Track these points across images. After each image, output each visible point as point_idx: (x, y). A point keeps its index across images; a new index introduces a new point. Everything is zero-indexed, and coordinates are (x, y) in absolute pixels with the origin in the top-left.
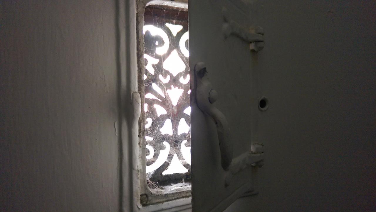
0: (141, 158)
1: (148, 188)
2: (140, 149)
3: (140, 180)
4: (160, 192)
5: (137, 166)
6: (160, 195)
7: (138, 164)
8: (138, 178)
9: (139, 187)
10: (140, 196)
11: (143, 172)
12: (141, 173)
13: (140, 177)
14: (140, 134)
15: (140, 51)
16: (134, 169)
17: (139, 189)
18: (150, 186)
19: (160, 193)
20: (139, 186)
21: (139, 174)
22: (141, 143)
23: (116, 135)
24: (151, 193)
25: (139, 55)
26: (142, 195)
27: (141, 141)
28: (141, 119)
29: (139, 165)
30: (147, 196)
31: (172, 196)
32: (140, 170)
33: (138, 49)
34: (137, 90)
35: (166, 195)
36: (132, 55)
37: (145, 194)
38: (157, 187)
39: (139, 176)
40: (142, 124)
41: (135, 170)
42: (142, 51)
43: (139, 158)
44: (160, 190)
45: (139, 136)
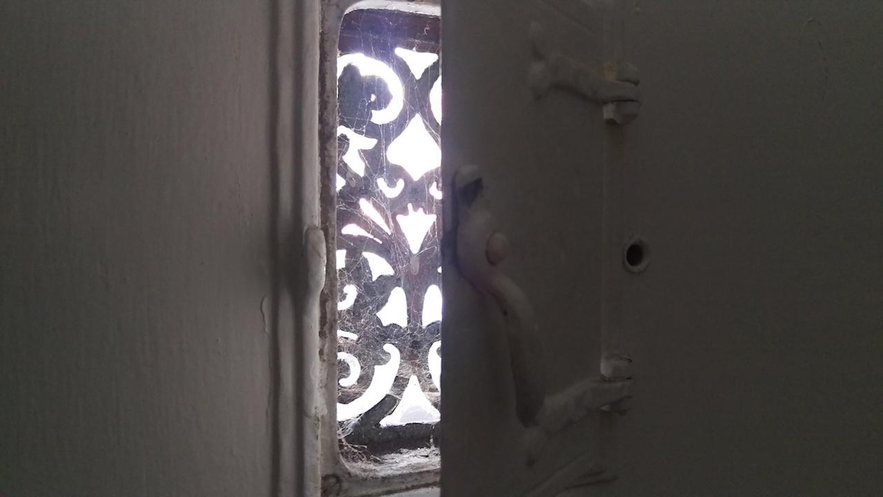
0: (324, 389)
1: (343, 460)
2: (322, 365)
3: (322, 440)
4: (371, 471)
5: (316, 408)
6: (372, 477)
7: (317, 403)
8: (317, 437)
9: (318, 459)
10: (320, 478)
11: (330, 423)
12: (324, 424)
13: (322, 433)
14: (325, 329)
15: (328, 124)
16: (307, 415)
17: (319, 462)
18: (346, 455)
19: (371, 474)
20: (319, 456)
21: (320, 427)
22: (326, 351)
23: (264, 330)
24: (349, 474)
25: (324, 134)
26: (325, 478)
27: (326, 346)
28: (326, 291)
29: (318, 405)
30: (338, 480)
31: (401, 480)
32: (322, 417)
33: (321, 120)
34: (317, 221)
35: (386, 479)
36: (307, 134)
37: (335, 476)
38: (365, 459)
39: (319, 431)
40: (329, 304)
41: (310, 417)
42: (331, 124)
43: (321, 387)
44: (372, 466)
45: (322, 334)
